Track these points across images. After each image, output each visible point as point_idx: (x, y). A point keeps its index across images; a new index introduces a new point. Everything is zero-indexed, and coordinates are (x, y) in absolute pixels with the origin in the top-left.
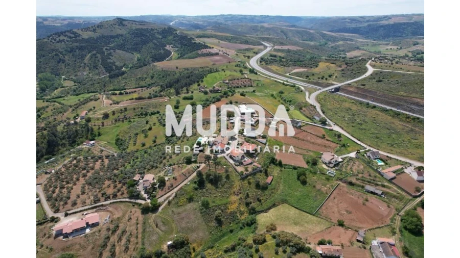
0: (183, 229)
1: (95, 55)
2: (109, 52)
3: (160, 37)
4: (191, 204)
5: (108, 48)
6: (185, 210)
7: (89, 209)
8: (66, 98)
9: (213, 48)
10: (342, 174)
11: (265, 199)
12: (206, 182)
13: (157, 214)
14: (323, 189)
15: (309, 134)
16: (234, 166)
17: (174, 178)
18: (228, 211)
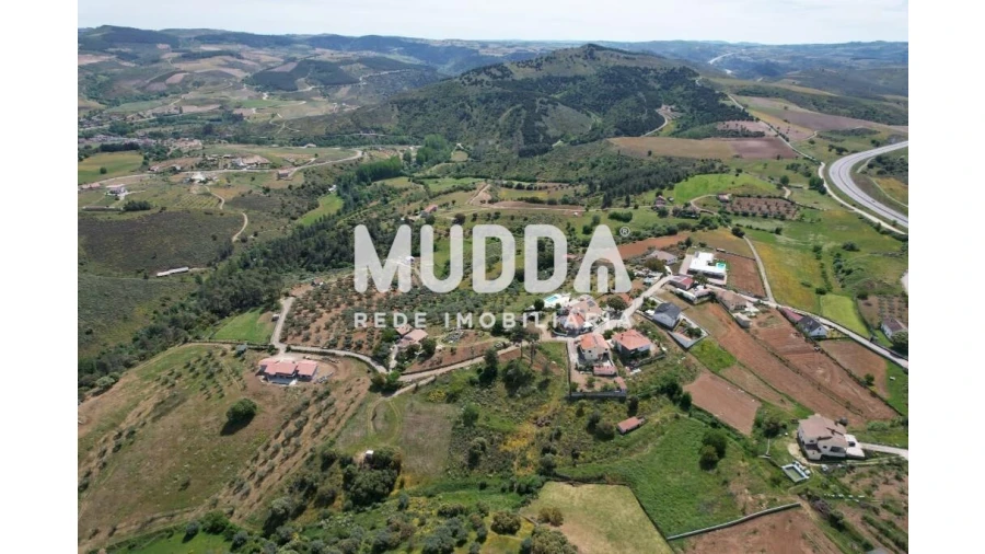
0: (407, 441)
1: (518, 110)
2: (544, 107)
3: (658, 86)
4: (449, 406)
5: (546, 100)
6: (431, 413)
7: (316, 353)
8: (439, 181)
9: (758, 120)
10: (827, 487)
11: (589, 457)
12: (500, 377)
13: (389, 399)
14: (741, 498)
15: (831, 363)
16: (573, 367)
17: (453, 351)
18: (503, 448)
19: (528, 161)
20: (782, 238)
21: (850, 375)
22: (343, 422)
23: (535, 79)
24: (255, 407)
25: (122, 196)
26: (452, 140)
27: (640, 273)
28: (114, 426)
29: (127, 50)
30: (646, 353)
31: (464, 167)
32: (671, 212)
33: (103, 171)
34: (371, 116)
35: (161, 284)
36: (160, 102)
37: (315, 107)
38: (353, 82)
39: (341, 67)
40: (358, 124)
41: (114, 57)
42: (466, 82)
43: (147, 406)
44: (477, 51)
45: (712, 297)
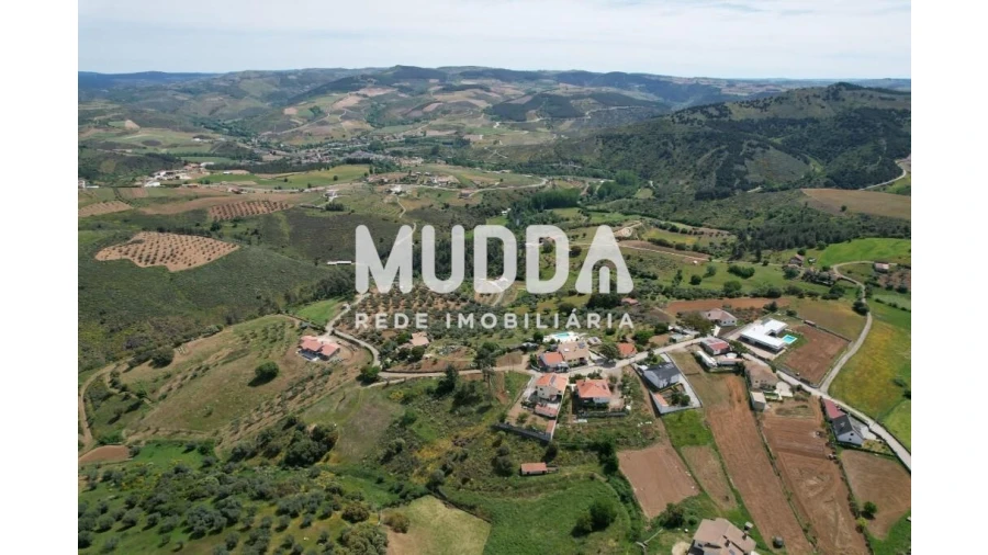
0: (352, 425)
1: (720, 151)
2: (751, 150)
4: (400, 406)
5: (755, 143)
6: (383, 408)
7: (346, 340)
8: (607, 215)
11: (475, 486)
12: (454, 393)
13: (363, 388)
15: (837, 476)
16: (521, 400)
17: (435, 362)
18: (416, 454)
19: (704, 204)
21: (850, 498)
22: (322, 397)
23: (756, 121)
24: (277, 370)
25: (331, 199)
26: (647, 177)
27: (678, 328)
28: (200, 361)
29: (407, 84)
30: (604, 406)
31: (638, 204)
32: (801, 275)
33: (335, 179)
34: (574, 148)
35: (324, 271)
36: (411, 126)
37: (539, 135)
38: (578, 115)
39: (572, 102)
40: (559, 154)
41: (395, 90)
42: (677, 120)
43: (225, 352)
44: (720, 90)
45: (739, 369)
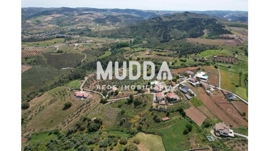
0: (106, 117)
1: (163, 30)
2: (170, 29)
3: (204, 24)
4: (118, 109)
5: (170, 27)
6: (113, 110)
7: (90, 91)
8: (138, 48)
9: (233, 34)
10: (219, 144)
11: (152, 127)
12: (133, 102)
13: (104, 105)
14: (192, 144)
15: (233, 107)
16: (154, 101)
17: (123, 94)
18: (130, 121)
19: (163, 44)
20: (230, 70)
21: (239, 112)
22: (91, 110)
23: (169, 21)
24: (71, 104)
25: (57, 49)
26: (144, 37)
27: (181, 77)
28: (40, 105)
29: (67, 13)
30: (176, 99)
31: (145, 45)
32: (198, 60)
33: (55, 43)
34: (123, 30)
35: (62, 71)
36: (72, 26)
37: (110, 27)
38: (120, 21)
39: (118, 17)
40: (119, 32)
41: (64, 15)
42: (149, 22)
43: (48, 101)
44: (155, 13)
45: (201, 85)
